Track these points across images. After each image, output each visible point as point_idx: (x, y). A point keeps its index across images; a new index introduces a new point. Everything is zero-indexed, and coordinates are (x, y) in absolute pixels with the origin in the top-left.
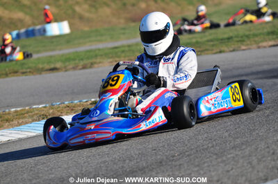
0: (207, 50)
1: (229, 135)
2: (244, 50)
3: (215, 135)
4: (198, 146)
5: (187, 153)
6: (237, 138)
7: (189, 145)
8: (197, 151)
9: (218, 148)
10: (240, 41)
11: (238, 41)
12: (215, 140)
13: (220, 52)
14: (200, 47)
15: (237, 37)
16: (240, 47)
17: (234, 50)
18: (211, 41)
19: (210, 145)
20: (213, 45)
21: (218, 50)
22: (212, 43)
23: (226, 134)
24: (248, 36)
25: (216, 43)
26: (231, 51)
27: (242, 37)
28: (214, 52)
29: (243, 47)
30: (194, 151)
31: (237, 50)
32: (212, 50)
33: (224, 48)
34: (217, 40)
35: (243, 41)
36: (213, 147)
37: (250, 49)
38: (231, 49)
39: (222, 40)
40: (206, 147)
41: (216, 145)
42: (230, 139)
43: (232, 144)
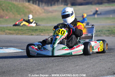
0: (25, 33)
1: (36, 65)
2: (42, 35)
3: (29, 65)
4: (22, 68)
5: (16, 70)
6: (40, 66)
7: (17, 67)
8: (21, 70)
9: (30, 69)
10: (41, 31)
11: (40, 31)
12: (29, 66)
13: (32, 35)
14: (23, 32)
16: (40, 34)
17: (38, 35)
19: (27, 68)
20: (29, 32)
21: (31, 34)
22: (28, 31)
23: (34, 65)
24: (44, 30)
25: (30, 31)
26: (36, 35)
27: (42, 30)
28: (29, 34)
29: (42, 34)
30: (20, 69)
31: (39, 35)
32: (28, 34)
33: (33, 33)
35: (42, 32)
36: (28, 68)
37: (45, 35)
38: (37, 34)
39: (33, 30)
40: (25, 68)
41: (30, 68)
42: (36, 66)
43: (37, 68)
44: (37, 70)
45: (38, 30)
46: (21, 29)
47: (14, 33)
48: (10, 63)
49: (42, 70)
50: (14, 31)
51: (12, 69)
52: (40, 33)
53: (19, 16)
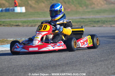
0: (87, 25)
2: (104, 27)
3: (92, 56)
4: (84, 59)
5: (79, 61)
6: (102, 58)
7: (80, 58)
8: (84, 61)
9: (93, 61)
10: (103, 23)
11: (102, 23)
13: (94, 27)
14: (84, 23)
15: (101, 21)
16: (103, 26)
17: (100, 27)
18: (90, 21)
19: (90, 59)
20: (91, 23)
21: (93, 26)
22: (90, 22)
23: (97, 56)
24: (107, 21)
25: (92, 22)
26: (98, 27)
27: (104, 21)
28: (91, 26)
29: (104, 26)
30: (82, 61)
31: (101, 27)
32: (90, 25)
33: (95, 25)
34: (93, 21)
35: (104, 23)
36: (91, 60)
37: (107, 27)
38: (99, 26)
39: (95, 21)
41: (92, 59)
42: (98, 58)
43: (100, 60)
44: (100, 61)
45: (101, 22)
46: (84, 21)
47: (76, 25)
48: (73, 54)
49: (105, 61)
50: (76, 23)
51: (75, 61)
52: (102, 24)
53: (81, 8)
